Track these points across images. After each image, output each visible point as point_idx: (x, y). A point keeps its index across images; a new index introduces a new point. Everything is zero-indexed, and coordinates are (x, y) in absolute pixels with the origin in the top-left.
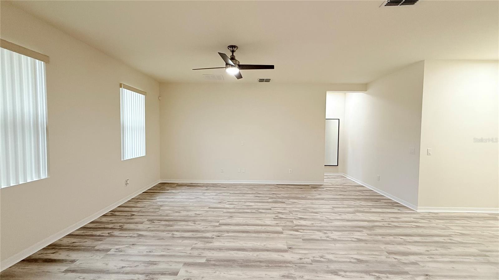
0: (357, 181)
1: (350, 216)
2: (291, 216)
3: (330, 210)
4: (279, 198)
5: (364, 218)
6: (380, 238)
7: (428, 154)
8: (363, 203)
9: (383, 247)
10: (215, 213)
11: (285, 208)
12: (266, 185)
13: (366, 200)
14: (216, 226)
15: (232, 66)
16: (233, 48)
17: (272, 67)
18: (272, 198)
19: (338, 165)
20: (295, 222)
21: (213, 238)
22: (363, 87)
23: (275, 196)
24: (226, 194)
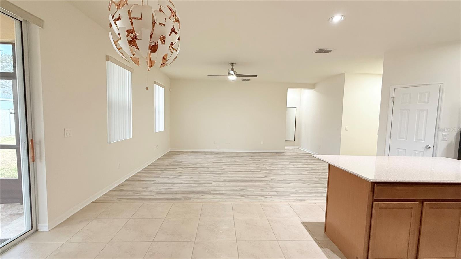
0: (307, 151)
1: (299, 166)
2: (264, 166)
3: (288, 164)
4: (256, 158)
5: (307, 167)
6: (314, 173)
7: (346, 130)
8: (309, 161)
9: (314, 176)
10: (218, 165)
11: (260, 163)
12: (245, 152)
13: (310, 159)
14: (222, 169)
15: (232, 75)
16: (233, 64)
17: (256, 76)
18: (251, 159)
19: (295, 141)
20: (267, 168)
21: (223, 173)
22: (312, 86)
23: (253, 158)
24: (220, 157)
